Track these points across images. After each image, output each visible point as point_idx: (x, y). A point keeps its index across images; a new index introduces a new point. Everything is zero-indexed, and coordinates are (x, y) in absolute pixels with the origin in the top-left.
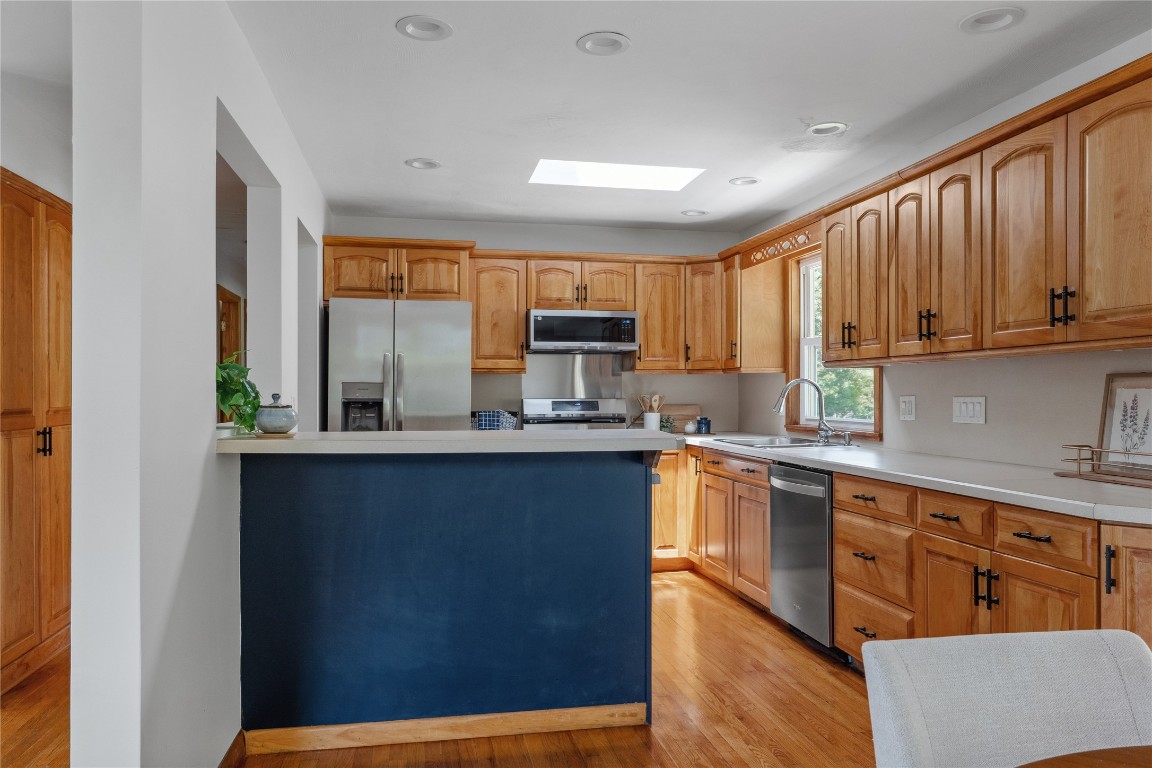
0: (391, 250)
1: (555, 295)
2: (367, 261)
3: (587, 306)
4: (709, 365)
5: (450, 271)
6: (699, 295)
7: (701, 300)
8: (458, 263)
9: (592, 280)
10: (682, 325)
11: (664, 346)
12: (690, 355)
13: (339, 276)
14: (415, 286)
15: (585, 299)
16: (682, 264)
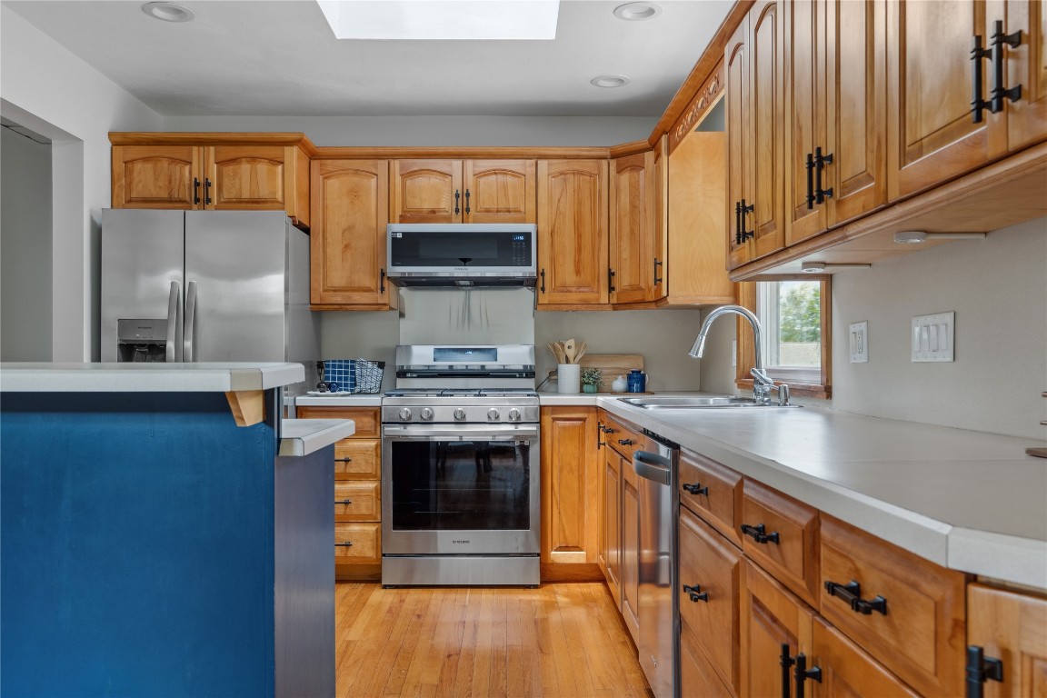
0: (195, 149)
1: (427, 206)
2: (165, 163)
3: (471, 219)
4: (638, 297)
5: (272, 175)
6: (625, 199)
7: (628, 206)
8: (283, 163)
9: (477, 185)
10: (605, 242)
11: (578, 272)
12: (616, 283)
13: (131, 183)
14: (226, 195)
15: (468, 210)
16: (604, 158)
